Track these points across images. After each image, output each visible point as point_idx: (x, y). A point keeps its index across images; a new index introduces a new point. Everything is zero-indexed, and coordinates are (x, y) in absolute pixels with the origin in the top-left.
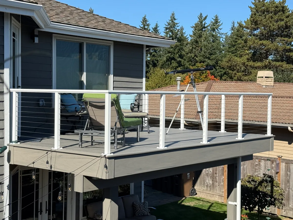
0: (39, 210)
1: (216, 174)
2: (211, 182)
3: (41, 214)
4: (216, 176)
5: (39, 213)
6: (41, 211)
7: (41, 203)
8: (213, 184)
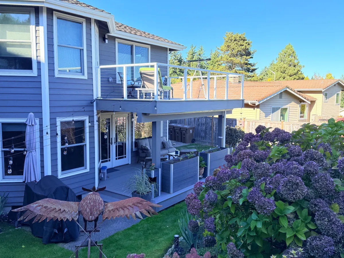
1: (207, 130)
2: (204, 135)
3: (112, 144)
4: (207, 131)
6: (112, 143)
7: (112, 139)
8: (205, 136)
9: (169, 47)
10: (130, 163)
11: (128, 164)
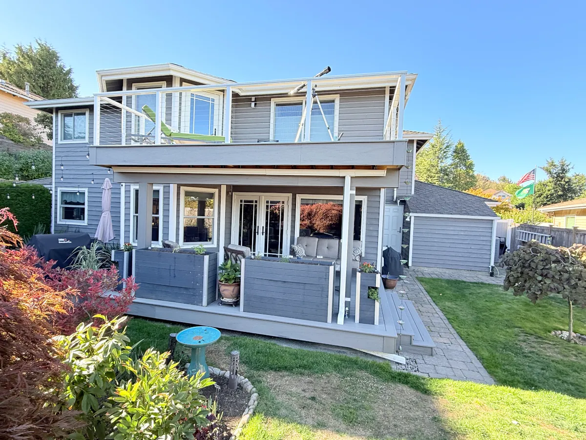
0: (257, 231)
5: (257, 234)
7: (258, 227)
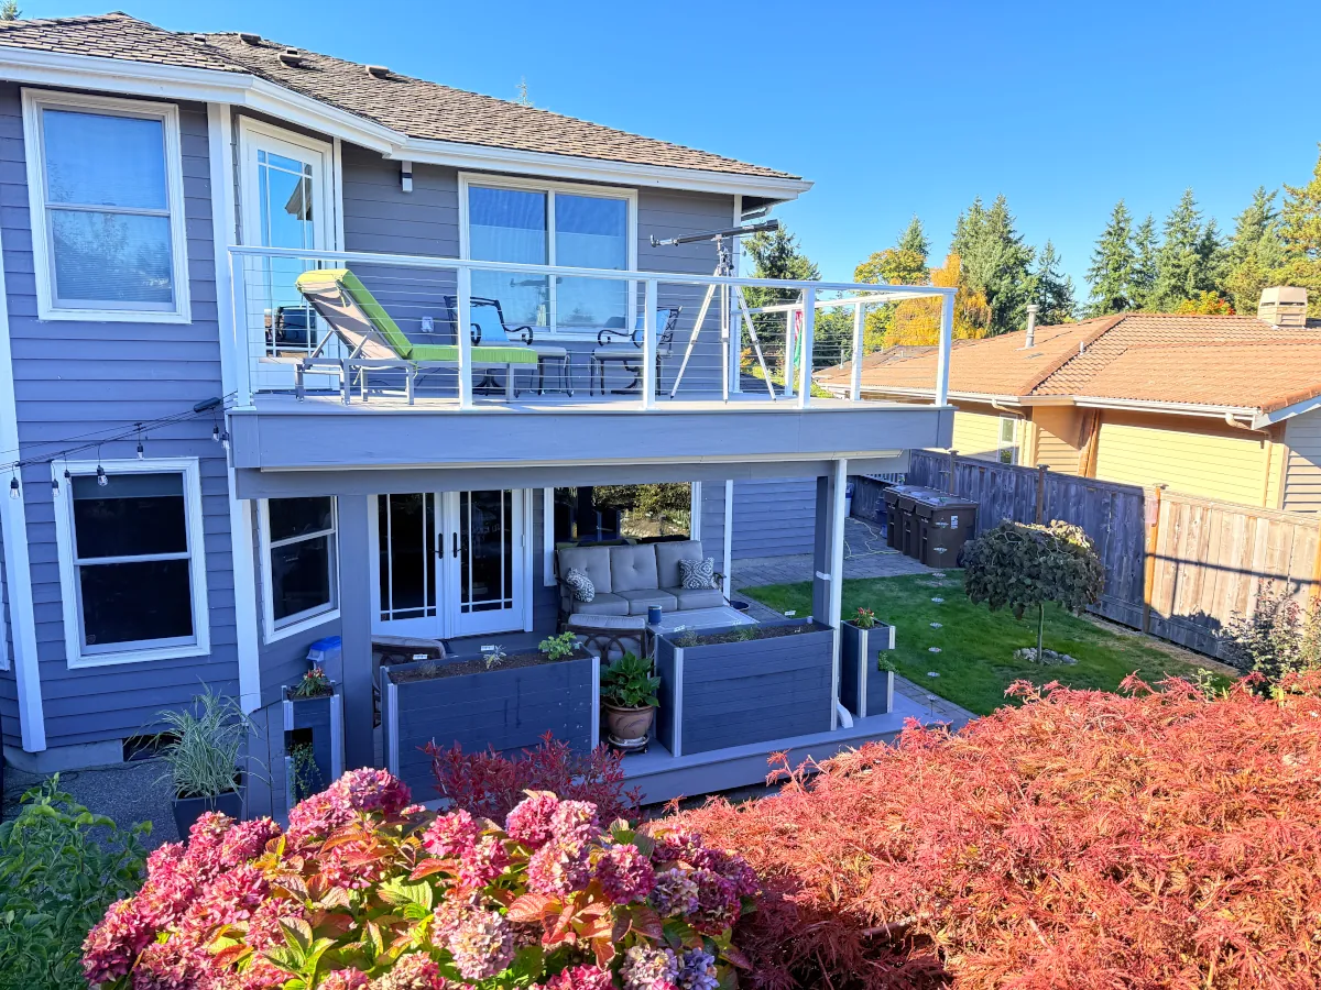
0: (437, 548)
3: (441, 556)
5: (437, 555)
6: (442, 552)
7: (441, 536)
9: (739, 192)
10: (529, 628)
11: (523, 631)
